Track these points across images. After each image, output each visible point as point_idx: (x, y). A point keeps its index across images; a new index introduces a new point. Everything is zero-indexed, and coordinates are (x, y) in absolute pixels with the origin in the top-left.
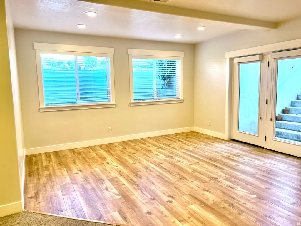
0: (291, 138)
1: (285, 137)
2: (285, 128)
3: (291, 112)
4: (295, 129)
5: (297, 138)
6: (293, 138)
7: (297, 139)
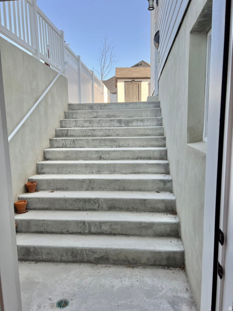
0: (59, 258)
1: (44, 257)
2: (39, 230)
3: (42, 188)
4: (60, 230)
5: (72, 255)
6: (63, 258)
7: (70, 258)
